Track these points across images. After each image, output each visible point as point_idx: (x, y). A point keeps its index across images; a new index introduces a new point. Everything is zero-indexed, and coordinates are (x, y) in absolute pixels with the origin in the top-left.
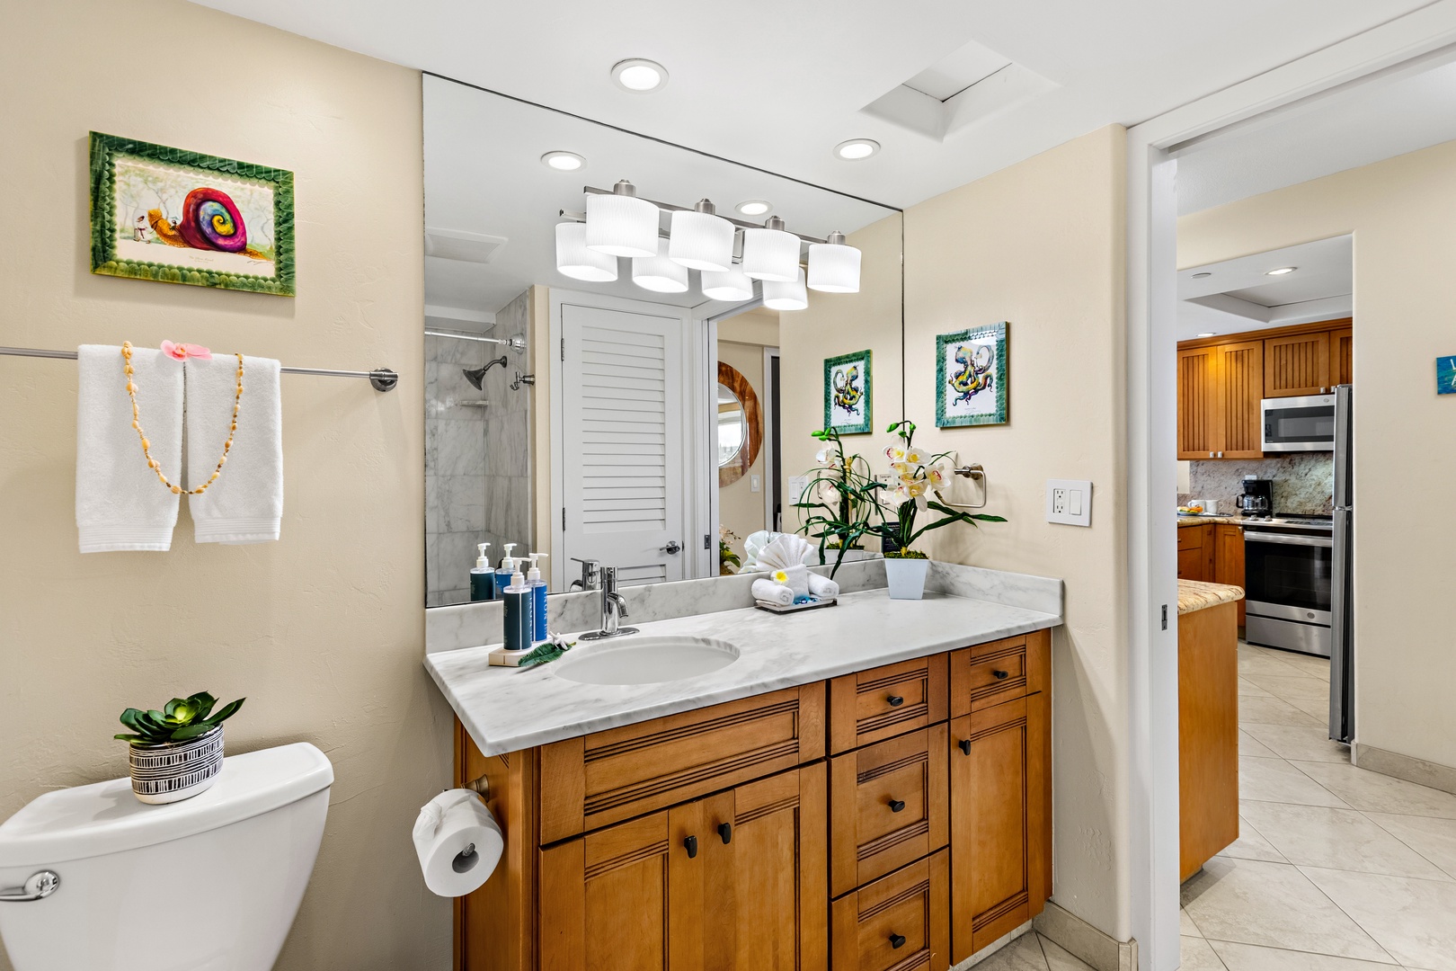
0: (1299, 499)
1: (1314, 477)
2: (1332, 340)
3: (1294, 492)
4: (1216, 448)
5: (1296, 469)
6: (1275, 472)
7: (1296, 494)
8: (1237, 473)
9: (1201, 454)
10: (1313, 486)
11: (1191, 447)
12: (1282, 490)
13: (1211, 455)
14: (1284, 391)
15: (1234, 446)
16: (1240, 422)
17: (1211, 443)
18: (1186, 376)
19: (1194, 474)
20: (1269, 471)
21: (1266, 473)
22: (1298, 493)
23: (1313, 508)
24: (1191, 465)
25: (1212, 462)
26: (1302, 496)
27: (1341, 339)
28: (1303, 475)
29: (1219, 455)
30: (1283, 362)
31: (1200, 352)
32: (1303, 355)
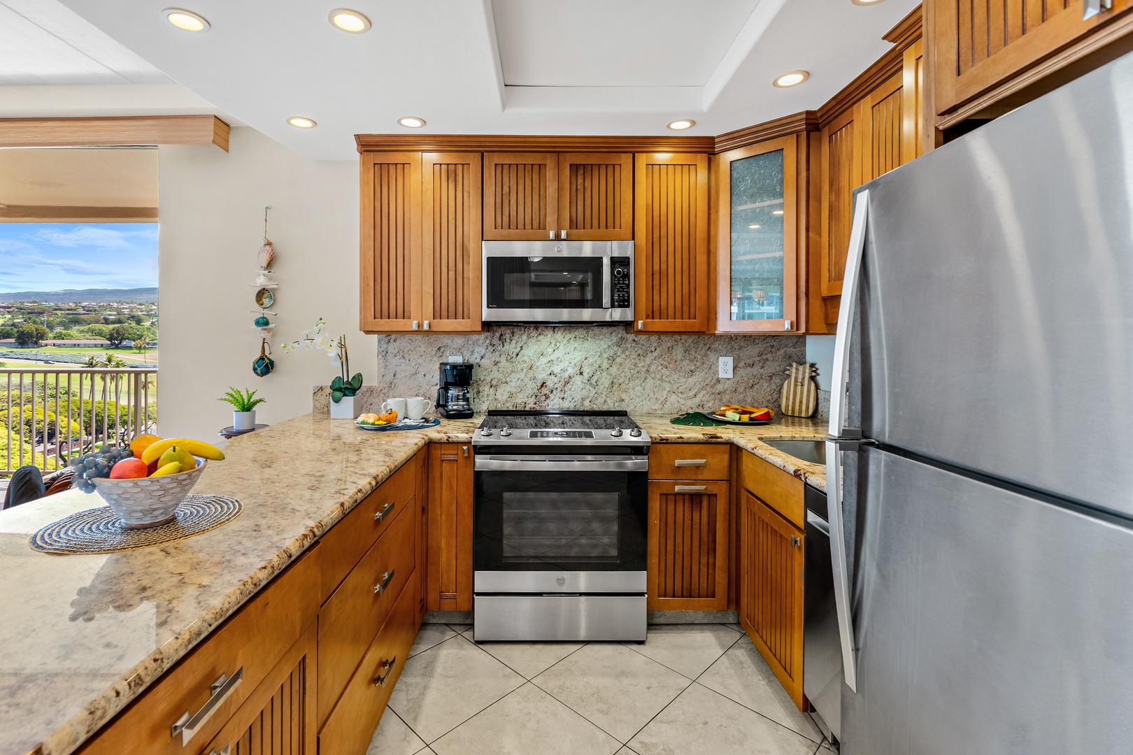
0: (509, 389)
1: (526, 358)
2: (561, 166)
3: (504, 380)
4: (421, 314)
5: (507, 346)
6: (483, 351)
7: (506, 383)
8: (438, 354)
9: (399, 324)
10: (525, 370)
11: (385, 313)
12: (491, 377)
13: (415, 327)
14: (506, 232)
15: (444, 313)
16: (452, 274)
17: (414, 308)
18: (378, 195)
19: (384, 354)
20: (477, 349)
21: (473, 352)
22: (508, 380)
23: (524, 400)
24: (379, 341)
25: (414, 337)
26: (513, 384)
27: (570, 165)
28: (514, 355)
29: (426, 327)
30: (506, 189)
31: (399, 158)
32: (528, 183)
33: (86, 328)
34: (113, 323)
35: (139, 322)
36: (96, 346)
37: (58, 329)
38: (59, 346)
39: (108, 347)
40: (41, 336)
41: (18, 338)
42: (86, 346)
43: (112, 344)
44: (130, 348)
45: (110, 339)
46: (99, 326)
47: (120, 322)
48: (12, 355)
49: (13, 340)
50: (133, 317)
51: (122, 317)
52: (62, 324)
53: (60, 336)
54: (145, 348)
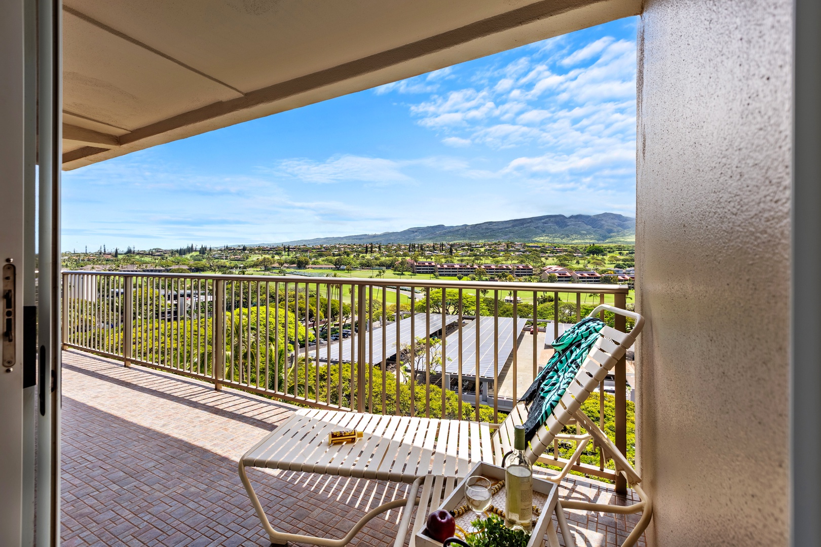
33: (325, 258)
34: (337, 256)
35: (348, 255)
36: (329, 268)
37: (313, 260)
38: (314, 268)
39: (334, 270)
40: (307, 263)
41: (298, 264)
42: (325, 268)
43: (336, 267)
44: (343, 270)
45: (335, 265)
46: (330, 258)
47: (339, 255)
48: (295, 273)
49: (295, 265)
50: (345, 252)
51: (340, 252)
52: (315, 257)
53: (314, 263)
54: (351, 270)
